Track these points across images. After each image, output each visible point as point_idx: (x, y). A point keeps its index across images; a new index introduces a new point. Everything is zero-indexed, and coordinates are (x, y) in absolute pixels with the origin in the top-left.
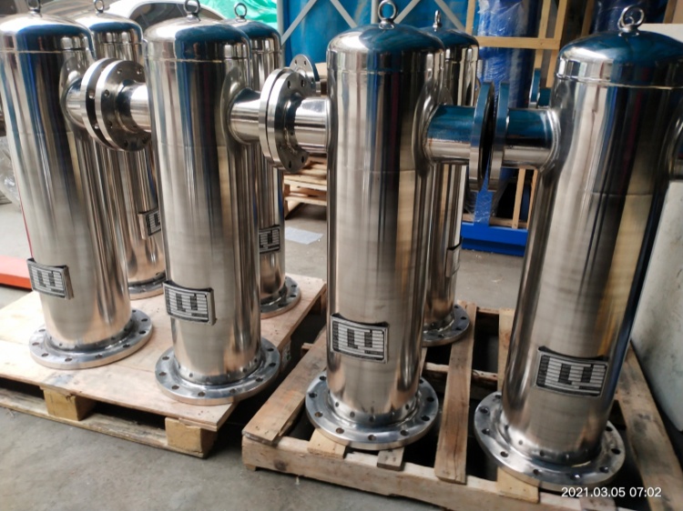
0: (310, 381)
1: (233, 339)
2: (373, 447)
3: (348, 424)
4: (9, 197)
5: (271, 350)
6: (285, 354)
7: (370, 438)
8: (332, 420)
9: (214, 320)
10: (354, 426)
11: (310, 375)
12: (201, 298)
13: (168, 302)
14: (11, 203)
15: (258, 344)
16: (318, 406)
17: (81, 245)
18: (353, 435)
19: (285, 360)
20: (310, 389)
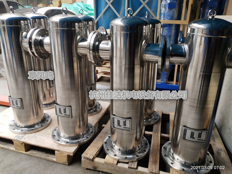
0: (105, 138)
1: (78, 123)
2: (127, 161)
3: (118, 153)
4: (3, 75)
5: (92, 127)
6: (96, 128)
7: (126, 158)
8: (113, 151)
9: (72, 117)
10: (120, 154)
11: (105, 136)
12: (68, 109)
13: (56, 111)
14: (3, 77)
15: (87, 125)
16: (108, 147)
17: (27, 91)
18: (120, 157)
19: (96, 131)
20: (105, 141)
